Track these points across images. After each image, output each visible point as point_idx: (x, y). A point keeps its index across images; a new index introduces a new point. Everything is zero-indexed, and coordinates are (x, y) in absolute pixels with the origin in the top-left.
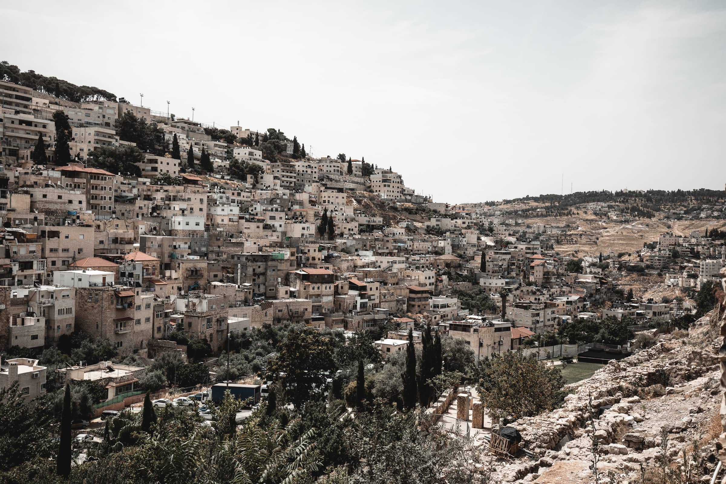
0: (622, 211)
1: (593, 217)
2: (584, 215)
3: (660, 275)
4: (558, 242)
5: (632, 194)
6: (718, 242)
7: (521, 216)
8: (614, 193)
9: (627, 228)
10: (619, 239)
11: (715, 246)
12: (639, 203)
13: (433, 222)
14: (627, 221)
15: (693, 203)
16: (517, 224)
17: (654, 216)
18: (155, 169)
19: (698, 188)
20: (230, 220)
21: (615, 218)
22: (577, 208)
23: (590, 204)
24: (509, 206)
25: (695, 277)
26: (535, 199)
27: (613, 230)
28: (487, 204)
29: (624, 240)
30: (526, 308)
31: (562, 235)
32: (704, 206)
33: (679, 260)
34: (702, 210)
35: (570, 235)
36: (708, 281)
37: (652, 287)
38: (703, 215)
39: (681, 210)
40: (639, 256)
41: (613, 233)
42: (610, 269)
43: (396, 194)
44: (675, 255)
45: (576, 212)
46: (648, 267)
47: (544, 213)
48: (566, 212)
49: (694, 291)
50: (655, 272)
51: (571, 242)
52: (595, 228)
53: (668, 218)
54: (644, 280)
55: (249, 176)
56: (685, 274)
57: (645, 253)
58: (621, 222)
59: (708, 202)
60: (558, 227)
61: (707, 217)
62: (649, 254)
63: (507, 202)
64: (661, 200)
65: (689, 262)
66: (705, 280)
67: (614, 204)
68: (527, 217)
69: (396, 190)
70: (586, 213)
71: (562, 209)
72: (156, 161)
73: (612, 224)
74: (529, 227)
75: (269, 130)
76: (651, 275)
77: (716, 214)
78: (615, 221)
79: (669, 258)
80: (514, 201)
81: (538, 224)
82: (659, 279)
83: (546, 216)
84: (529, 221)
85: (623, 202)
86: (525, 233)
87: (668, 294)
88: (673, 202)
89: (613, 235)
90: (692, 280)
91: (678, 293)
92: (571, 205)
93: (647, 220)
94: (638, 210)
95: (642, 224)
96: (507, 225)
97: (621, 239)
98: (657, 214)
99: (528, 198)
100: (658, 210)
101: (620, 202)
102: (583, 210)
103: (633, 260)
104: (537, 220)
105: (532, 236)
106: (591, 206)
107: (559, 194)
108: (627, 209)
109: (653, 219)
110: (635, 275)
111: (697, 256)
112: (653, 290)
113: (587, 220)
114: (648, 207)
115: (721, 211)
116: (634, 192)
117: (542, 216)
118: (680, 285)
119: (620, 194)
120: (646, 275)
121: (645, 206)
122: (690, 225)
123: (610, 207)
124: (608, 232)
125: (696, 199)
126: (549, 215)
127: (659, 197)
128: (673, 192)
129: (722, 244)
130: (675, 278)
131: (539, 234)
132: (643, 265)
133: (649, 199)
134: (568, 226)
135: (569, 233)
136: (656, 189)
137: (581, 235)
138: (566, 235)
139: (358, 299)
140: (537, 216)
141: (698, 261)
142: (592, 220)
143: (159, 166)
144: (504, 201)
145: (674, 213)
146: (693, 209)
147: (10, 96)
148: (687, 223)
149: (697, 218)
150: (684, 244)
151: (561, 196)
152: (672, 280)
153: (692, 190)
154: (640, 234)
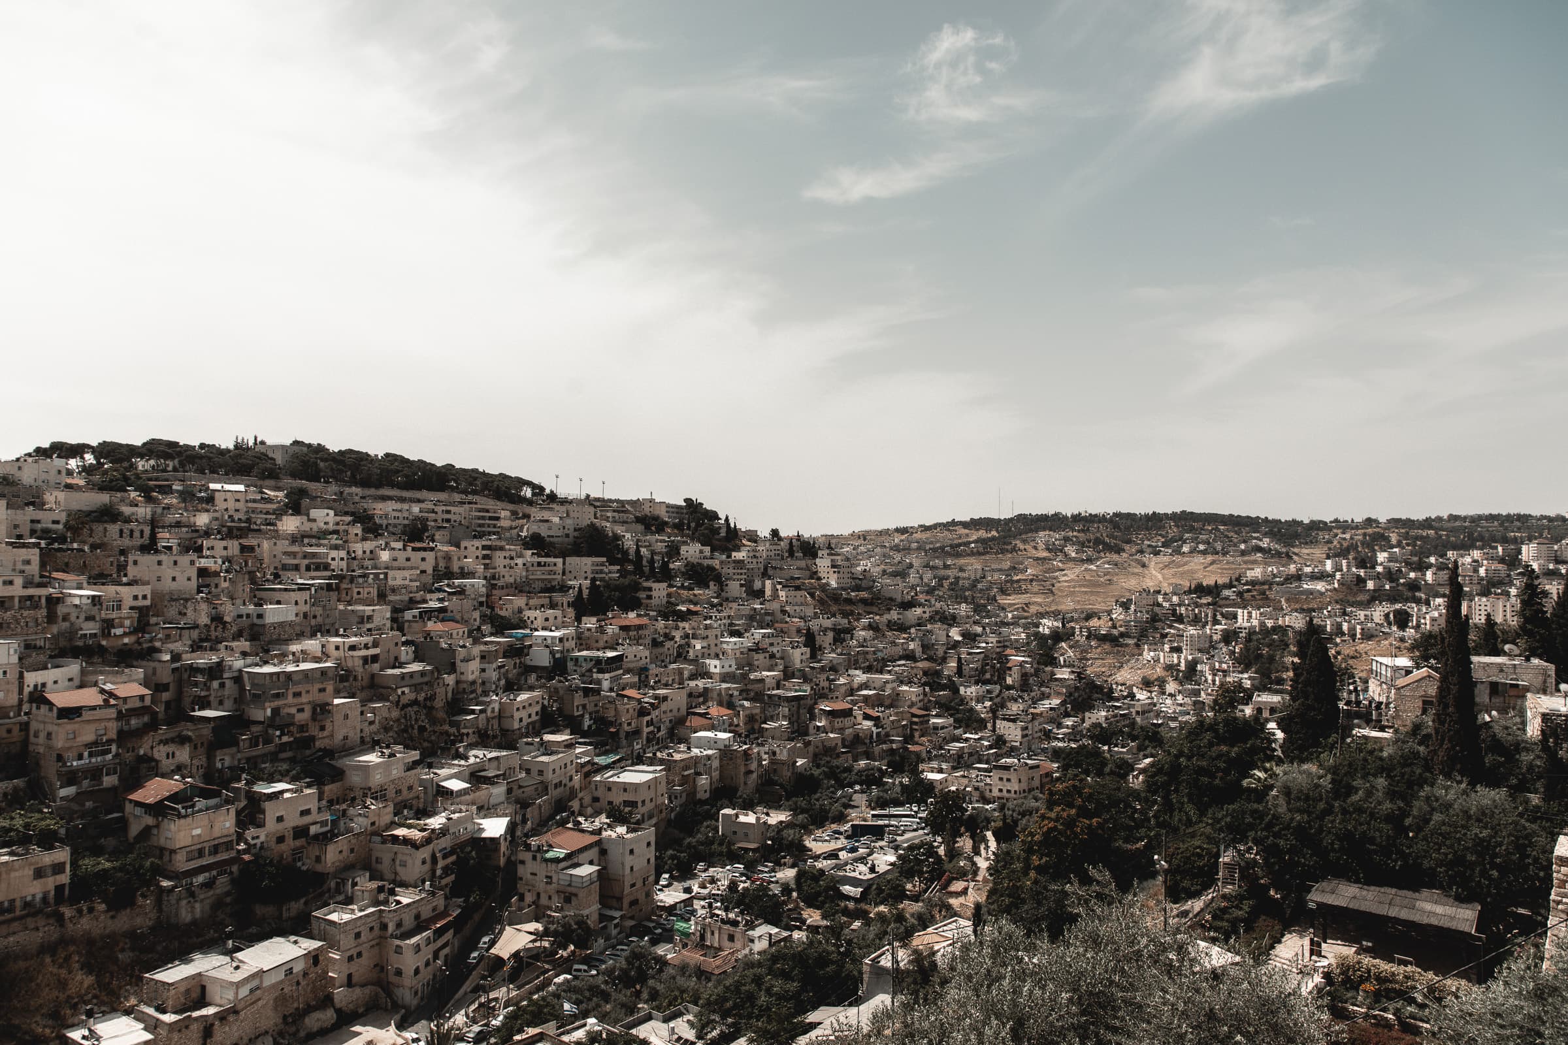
0: (1083, 545)
1: (1045, 554)
2: (1034, 552)
3: (1137, 645)
4: (1003, 592)
5: (1093, 519)
6: (1204, 601)
7: (949, 555)
8: (1069, 515)
9: (1090, 570)
10: (1080, 586)
11: (1201, 605)
12: (1104, 532)
13: (894, 615)
14: (1089, 560)
15: (1173, 531)
16: (946, 567)
17: (1124, 550)
18: (649, 597)
19: (1178, 510)
20: (742, 653)
21: (1073, 555)
22: (1024, 541)
23: (1042, 534)
24: (928, 534)
25: (1178, 650)
26: (965, 525)
27: (1070, 575)
28: (897, 530)
29: (1087, 586)
30: (1014, 721)
31: (1007, 582)
32: (1187, 535)
33: (1158, 624)
34: (1185, 542)
35: (1018, 581)
36: (1193, 659)
37: (1129, 661)
38: (1185, 549)
39: (1158, 541)
40: (1111, 619)
41: (1072, 577)
42: (1077, 638)
43: (847, 580)
44: (1154, 619)
45: (1022, 547)
46: (1122, 635)
47: (981, 550)
48: (1009, 547)
49: (1179, 671)
50: (1131, 642)
51: (1019, 591)
52: (1048, 571)
53: (1141, 552)
54: (1119, 652)
55: (712, 584)
56: (1167, 647)
57: (1118, 614)
58: (1082, 561)
59: (1192, 529)
60: (1000, 570)
61: (1191, 552)
62: (1122, 617)
63: (925, 528)
64: (1132, 526)
65: (1171, 627)
66: (1190, 658)
67: (1071, 534)
68: (958, 555)
69: (846, 575)
70: (1035, 548)
71: (1005, 544)
72: (650, 589)
73: (1070, 565)
74: (961, 570)
75: (685, 500)
76: (1127, 645)
77: (1202, 547)
78: (1074, 559)
79: (1147, 622)
80: (935, 526)
81: (974, 565)
82: (1136, 651)
83: (983, 554)
84: (962, 561)
85: (1083, 531)
86: (957, 578)
87: (1148, 672)
88: (1147, 529)
89: (1072, 580)
90: (1175, 655)
91: (1159, 671)
92: (1015, 538)
93: (1115, 557)
94: (1104, 543)
95: (1108, 563)
96: (933, 568)
97: (1084, 586)
98: (1127, 547)
99: (953, 523)
100: (1129, 542)
101: (1079, 531)
102: (1032, 544)
103: (1101, 625)
104: (972, 560)
105: (967, 583)
106: (1042, 536)
107: (996, 517)
108: (1089, 541)
109: (1124, 555)
110: (1107, 646)
111: (1180, 619)
112: (1130, 665)
113: (1038, 559)
114: (1115, 538)
115: (1209, 543)
116: (1096, 516)
117: (979, 554)
118: (1162, 660)
119: (1077, 518)
120: (1122, 646)
121: (1111, 536)
122: (1170, 563)
123: (1066, 539)
124: (1065, 575)
125: (1177, 526)
126: (988, 553)
127: (1129, 523)
128: (1147, 516)
129: (1209, 604)
130: (1155, 650)
131: (977, 581)
132: (1115, 632)
133: (1116, 526)
134: (1014, 568)
135: (1015, 578)
136: (1124, 511)
137: (1031, 581)
138: (1012, 582)
139: (874, 729)
140: (972, 554)
141: (1181, 626)
142: (1044, 559)
143: (654, 594)
144: (921, 526)
145: (1149, 546)
146: (1173, 540)
147: (483, 518)
148: (1166, 559)
149: (1178, 551)
150: (1164, 604)
151: (999, 520)
152: (1152, 654)
153: (1170, 512)
154: (1108, 577)
